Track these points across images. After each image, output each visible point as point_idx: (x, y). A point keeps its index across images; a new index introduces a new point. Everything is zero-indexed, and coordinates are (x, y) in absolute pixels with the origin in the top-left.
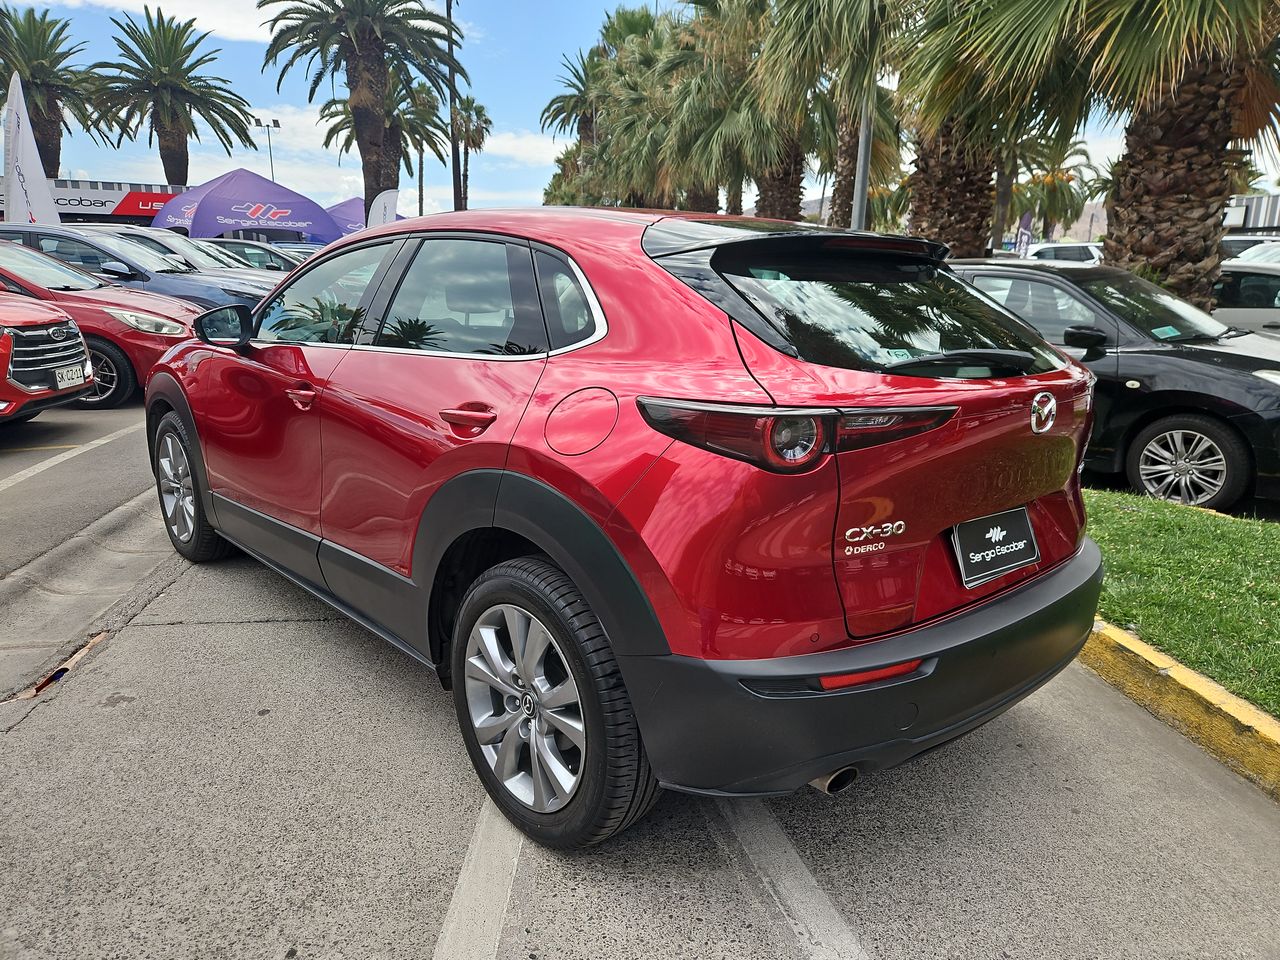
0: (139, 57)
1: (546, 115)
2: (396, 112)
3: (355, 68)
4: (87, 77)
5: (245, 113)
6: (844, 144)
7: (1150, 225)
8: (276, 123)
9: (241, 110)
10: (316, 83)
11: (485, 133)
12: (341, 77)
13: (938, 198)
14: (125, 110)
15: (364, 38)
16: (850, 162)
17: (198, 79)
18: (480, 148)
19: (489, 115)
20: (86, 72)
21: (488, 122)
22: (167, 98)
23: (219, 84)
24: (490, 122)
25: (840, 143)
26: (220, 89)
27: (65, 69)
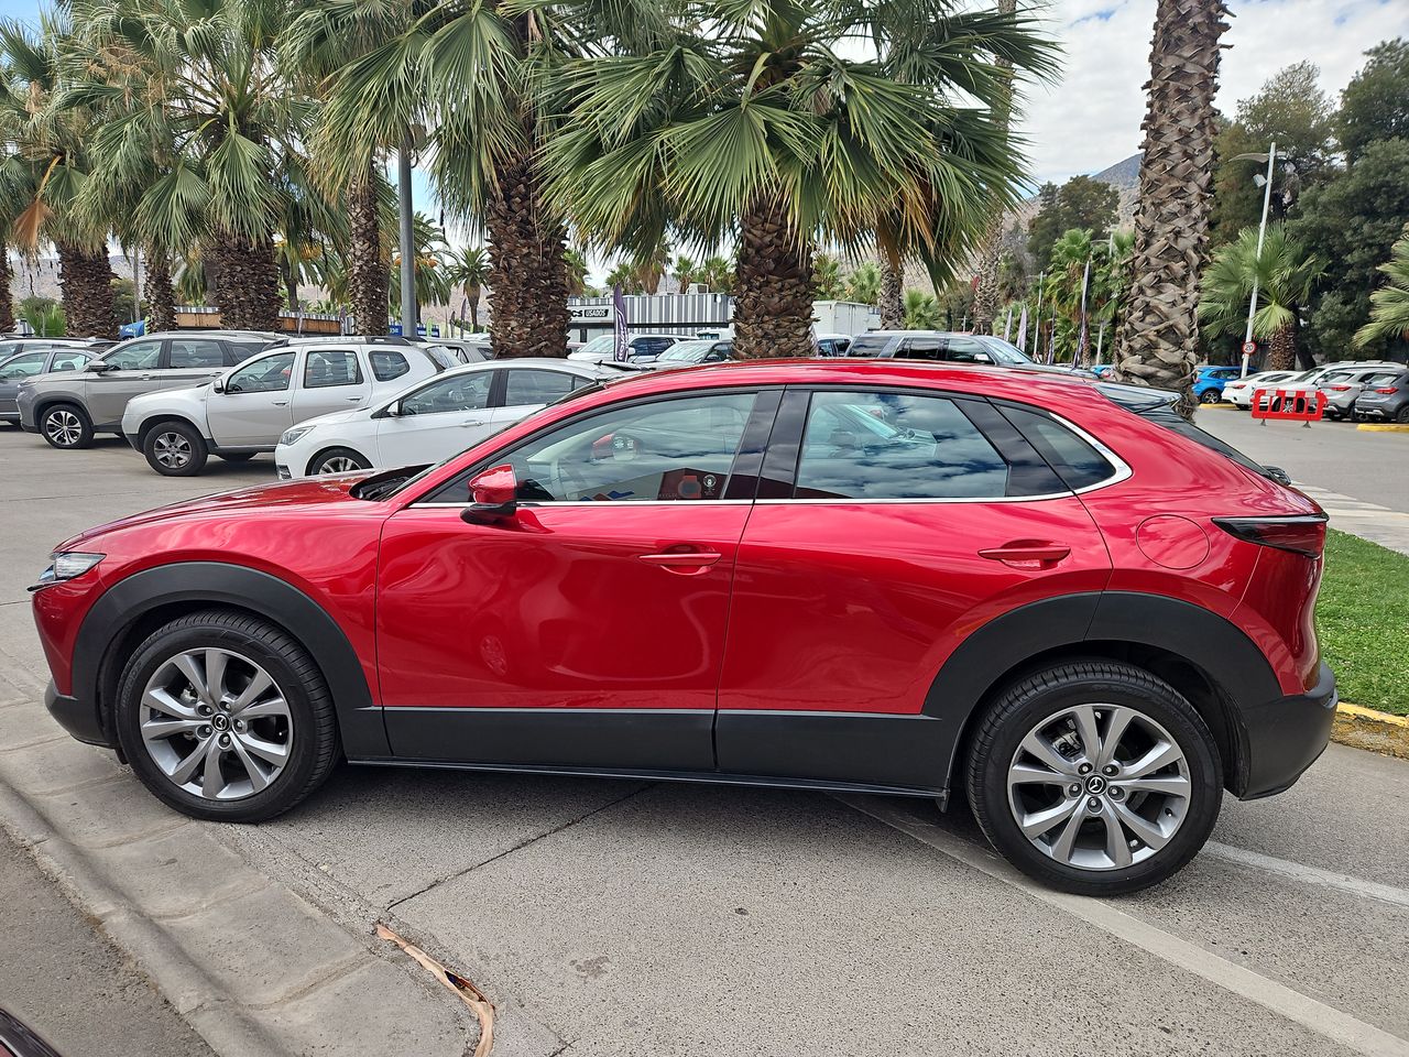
6: (361, 226)
7: (773, 340)
13: (523, 298)
16: (369, 247)
25: (354, 225)
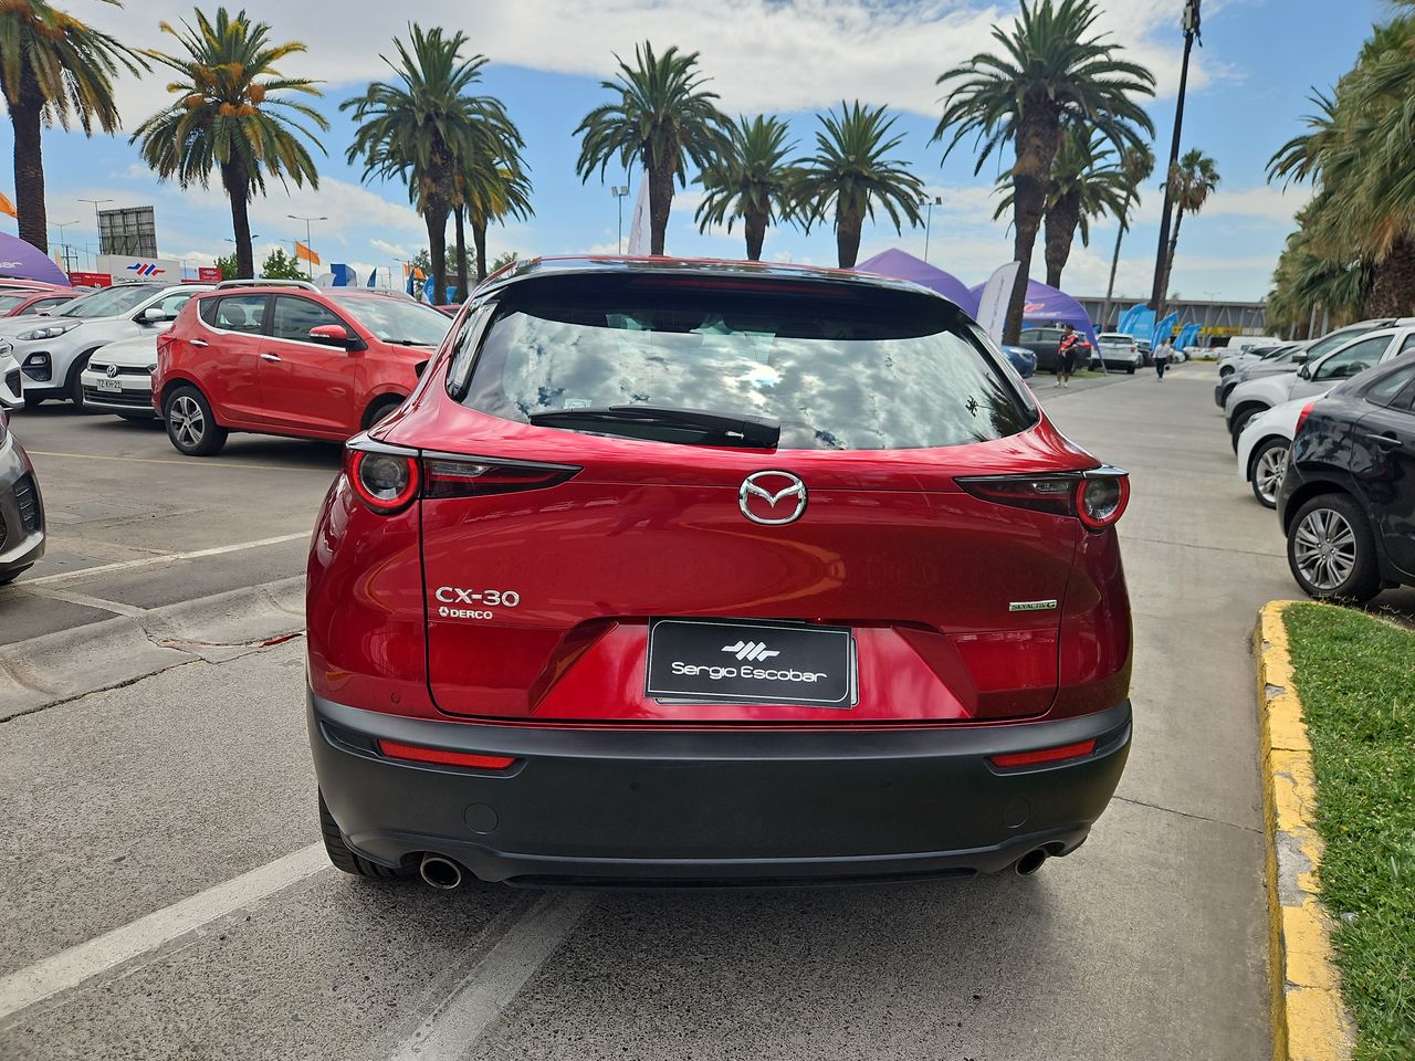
0: (834, 150)
1: (1276, 162)
2: (1078, 178)
3: (1024, 135)
4: (791, 172)
5: (919, 193)
8: (939, 200)
9: (915, 190)
10: (984, 155)
11: (1209, 190)
12: (1010, 146)
14: (817, 198)
15: (1038, 102)
17: (880, 164)
18: (1198, 208)
19: (1217, 169)
20: (789, 168)
21: (1214, 177)
22: (849, 185)
23: (898, 167)
24: (1218, 177)
26: (899, 171)
27: (778, 168)
